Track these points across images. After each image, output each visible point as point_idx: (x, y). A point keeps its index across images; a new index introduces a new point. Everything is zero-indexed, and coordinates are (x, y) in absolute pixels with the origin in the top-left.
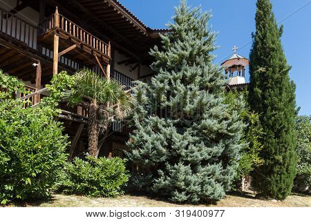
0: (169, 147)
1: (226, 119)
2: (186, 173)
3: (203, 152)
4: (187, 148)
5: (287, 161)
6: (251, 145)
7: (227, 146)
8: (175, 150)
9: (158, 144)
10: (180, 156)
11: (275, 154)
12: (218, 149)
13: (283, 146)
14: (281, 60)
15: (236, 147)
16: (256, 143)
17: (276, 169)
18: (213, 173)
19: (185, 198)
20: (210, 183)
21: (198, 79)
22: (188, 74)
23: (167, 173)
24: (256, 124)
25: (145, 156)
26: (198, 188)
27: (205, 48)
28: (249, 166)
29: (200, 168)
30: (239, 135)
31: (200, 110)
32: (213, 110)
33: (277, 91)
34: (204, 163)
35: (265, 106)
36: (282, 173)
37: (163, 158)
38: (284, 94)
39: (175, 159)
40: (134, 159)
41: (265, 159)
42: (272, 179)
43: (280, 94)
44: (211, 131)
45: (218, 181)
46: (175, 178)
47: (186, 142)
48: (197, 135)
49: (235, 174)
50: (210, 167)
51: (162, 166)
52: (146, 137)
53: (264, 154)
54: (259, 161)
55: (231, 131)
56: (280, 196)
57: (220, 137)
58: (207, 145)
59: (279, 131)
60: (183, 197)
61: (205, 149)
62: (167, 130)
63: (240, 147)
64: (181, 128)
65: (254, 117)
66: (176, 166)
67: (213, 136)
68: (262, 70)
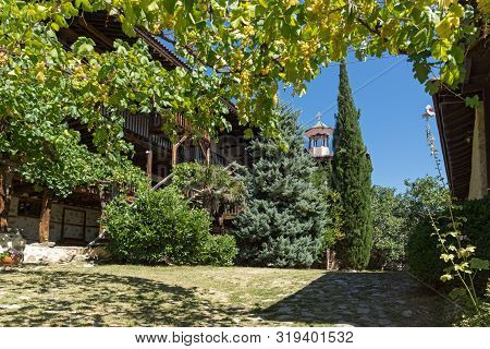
0: (270, 224)
1: (314, 201)
2: (286, 244)
3: (297, 227)
4: (285, 225)
5: (364, 234)
6: (334, 220)
7: (315, 222)
8: (276, 226)
9: (263, 221)
10: (280, 231)
11: (354, 228)
12: (309, 224)
13: (361, 221)
14: (358, 142)
15: (322, 223)
16: (337, 219)
17: (355, 242)
18: (305, 243)
19: (285, 263)
20: (303, 251)
21: (292, 168)
22: (286, 164)
23: (271, 245)
24: (338, 201)
25: (252, 233)
26: (293, 255)
28: (332, 239)
29: (296, 240)
30: (324, 213)
31: (295, 194)
32: (305, 193)
33: (356, 171)
34: (298, 235)
35: (346, 184)
36: (361, 245)
37: (268, 233)
38: (361, 174)
39: (276, 233)
40: (242, 235)
41: (346, 233)
42: (354, 249)
44: (303, 211)
45: (308, 250)
46: (277, 248)
47: (285, 220)
48: (293, 214)
49: (321, 244)
50: (302, 238)
51: (266, 239)
52: (253, 217)
53: (345, 228)
54: (340, 235)
55: (318, 210)
56: (359, 267)
57: (311, 214)
58: (301, 222)
59: (358, 207)
60: (284, 262)
61: (299, 225)
62: (270, 210)
64: (280, 208)
65: (336, 195)
66: (278, 239)
67: (304, 214)
68: (343, 150)
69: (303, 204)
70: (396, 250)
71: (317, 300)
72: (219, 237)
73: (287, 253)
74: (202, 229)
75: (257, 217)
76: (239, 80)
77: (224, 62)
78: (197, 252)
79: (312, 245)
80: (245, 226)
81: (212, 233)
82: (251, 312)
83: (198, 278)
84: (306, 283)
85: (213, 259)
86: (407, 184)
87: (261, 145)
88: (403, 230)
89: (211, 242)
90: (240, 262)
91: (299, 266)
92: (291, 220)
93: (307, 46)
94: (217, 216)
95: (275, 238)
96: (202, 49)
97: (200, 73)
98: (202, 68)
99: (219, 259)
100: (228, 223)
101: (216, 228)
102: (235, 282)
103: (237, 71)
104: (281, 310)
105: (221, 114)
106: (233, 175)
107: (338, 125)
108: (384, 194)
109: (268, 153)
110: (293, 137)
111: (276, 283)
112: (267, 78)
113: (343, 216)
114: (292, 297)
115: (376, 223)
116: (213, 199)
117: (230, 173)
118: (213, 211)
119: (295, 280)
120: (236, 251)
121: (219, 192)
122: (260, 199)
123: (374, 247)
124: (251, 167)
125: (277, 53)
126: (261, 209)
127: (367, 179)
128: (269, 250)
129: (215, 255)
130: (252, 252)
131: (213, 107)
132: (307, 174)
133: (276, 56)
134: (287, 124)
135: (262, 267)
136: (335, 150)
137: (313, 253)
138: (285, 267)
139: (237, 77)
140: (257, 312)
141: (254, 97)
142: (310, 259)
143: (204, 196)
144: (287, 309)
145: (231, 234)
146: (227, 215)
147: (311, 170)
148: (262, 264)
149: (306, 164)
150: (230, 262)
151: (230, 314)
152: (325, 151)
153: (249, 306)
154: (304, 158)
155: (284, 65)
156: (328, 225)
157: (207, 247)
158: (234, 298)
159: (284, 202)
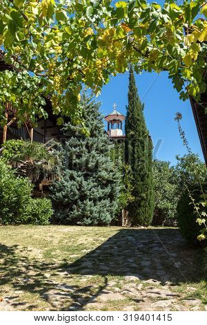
0: (79, 190)
1: (112, 171)
2: (91, 206)
3: (99, 192)
4: (90, 190)
5: (149, 197)
6: (127, 187)
7: (112, 188)
8: (83, 192)
9: (73, 187)
10: (86, 195)
11: (141, 192)
12: (108, 190)
13: (146, 187)
14: (143, 127)
15: (118, 188)
16: (129, 185)
17: (142, 204)
18: (105, 205)
19: (90, 222)
20: (103, 212)
21: (95, 146)
22: (90, 143)
23: (79, 207)
24: (129, 172)
25: (64, 197)
26: (97, 215)
27: (99, 125)
28: (125, 202)
29: (98, 203)
30: (119, 181)
31: (97, 166)
33: (142, 148)
34: (100, 199)
35: (135, 159)
36: (146, 206)
37: (76, 197)
38: (146, 151)
39: (83, 197)
40: (57, 199)
41: (136, 196)
42: (140, 210)
43: (143, 150)
44: (103, 179)
45: (107, 211)
46: (84, 210)
47: (90, 186)
48: (96, 182)
49: (117, 206)
50: (103, 201)
51: (75, 202)
52: (66, 184)
53: (135, 193)
54: (132, 198)
55: (114, 179)
56: (146, 224)
57: (109, 182)
58: (102, 188)
59: (143, 176)
61: (101, 190)
62: (79, 179)
63: (119, 188)
64: (86, 177)
65: (128, 167)
66: (84, 202)
67: (105, 182)
68: (132, 133)
69: (104, 174)
70: (172, 209)
71: (111, 254)
72: (39, 200)
73: (91, 213)
74: (25, 194)
75: (68, 184)
76: (52, 82)
77: (42, 69)
78: (20, 213)
79: (110, 206)
80: (60, 191)
81: (33, 197)
82: (59, 268)
83: (19, 236)
84: (104, 240)
85: (34, 220)
86: (177, 158)
87: (72, 127)
88: (176, 194)
89: (32, 205)
90: (55, 221)
91: (101, 224)
92: (95, 186)
93: (100, 62)
94: (37, 183)
95: (82, 201)
96: (25, 58)
97: (23, 75)
98: (25, 72)
99: (39, 219)
100: (46, 188)
101: (36, 194)
102: (49, 239)
103: (51, 75)
104: (84, 265)
105: (40, 105)
106: (51, 150)
107: (128, 114)
108: (162, 167)
109: (77, 133)
110: (95, 122)
111: (81, 240)
112: (74, 81)
113: (133, 183)
114: (93, 252)
115: (157, 189)
116: (34, 169)
117: (49, 148)
118: (34, 179)
119: (96, 238)
120: (52, 212)
121: (39, 163)
122: (71, 169)
123: (156, 208)
124: (64, 143)
125: (80, 65)
126: (72, 178)
127: (150, 155)
128: (78, 211)
129: (35, 215)
130: (65, 213)
131: (33, 100)
132: (107, 150)
133: (79, 67)
134: (92, 112)
135: (72, 225)
136: (127, 132)
137: (111, 213)
138: (90, 225)
139: (51, 79)
140: (64, 267)
141: (64, 94)
142: (109, 218)
143: (27, 167)
144: (89, 264)
145: (48, 198)
146: (45, 182)
147: (109, 147)
148: (73, 222)
149: (106, 142)
150: (47, 222)
151: (42, 269)
152: (119, 133)
153: (58, 261)
154: (104, 137)
155: (85, 73)
156: (122, 191)
157: (29, 208)
158: (47, 254)
159: (89, 172)
